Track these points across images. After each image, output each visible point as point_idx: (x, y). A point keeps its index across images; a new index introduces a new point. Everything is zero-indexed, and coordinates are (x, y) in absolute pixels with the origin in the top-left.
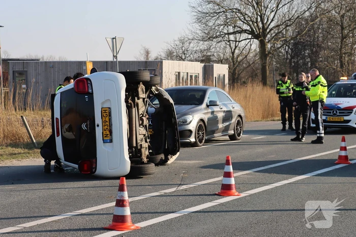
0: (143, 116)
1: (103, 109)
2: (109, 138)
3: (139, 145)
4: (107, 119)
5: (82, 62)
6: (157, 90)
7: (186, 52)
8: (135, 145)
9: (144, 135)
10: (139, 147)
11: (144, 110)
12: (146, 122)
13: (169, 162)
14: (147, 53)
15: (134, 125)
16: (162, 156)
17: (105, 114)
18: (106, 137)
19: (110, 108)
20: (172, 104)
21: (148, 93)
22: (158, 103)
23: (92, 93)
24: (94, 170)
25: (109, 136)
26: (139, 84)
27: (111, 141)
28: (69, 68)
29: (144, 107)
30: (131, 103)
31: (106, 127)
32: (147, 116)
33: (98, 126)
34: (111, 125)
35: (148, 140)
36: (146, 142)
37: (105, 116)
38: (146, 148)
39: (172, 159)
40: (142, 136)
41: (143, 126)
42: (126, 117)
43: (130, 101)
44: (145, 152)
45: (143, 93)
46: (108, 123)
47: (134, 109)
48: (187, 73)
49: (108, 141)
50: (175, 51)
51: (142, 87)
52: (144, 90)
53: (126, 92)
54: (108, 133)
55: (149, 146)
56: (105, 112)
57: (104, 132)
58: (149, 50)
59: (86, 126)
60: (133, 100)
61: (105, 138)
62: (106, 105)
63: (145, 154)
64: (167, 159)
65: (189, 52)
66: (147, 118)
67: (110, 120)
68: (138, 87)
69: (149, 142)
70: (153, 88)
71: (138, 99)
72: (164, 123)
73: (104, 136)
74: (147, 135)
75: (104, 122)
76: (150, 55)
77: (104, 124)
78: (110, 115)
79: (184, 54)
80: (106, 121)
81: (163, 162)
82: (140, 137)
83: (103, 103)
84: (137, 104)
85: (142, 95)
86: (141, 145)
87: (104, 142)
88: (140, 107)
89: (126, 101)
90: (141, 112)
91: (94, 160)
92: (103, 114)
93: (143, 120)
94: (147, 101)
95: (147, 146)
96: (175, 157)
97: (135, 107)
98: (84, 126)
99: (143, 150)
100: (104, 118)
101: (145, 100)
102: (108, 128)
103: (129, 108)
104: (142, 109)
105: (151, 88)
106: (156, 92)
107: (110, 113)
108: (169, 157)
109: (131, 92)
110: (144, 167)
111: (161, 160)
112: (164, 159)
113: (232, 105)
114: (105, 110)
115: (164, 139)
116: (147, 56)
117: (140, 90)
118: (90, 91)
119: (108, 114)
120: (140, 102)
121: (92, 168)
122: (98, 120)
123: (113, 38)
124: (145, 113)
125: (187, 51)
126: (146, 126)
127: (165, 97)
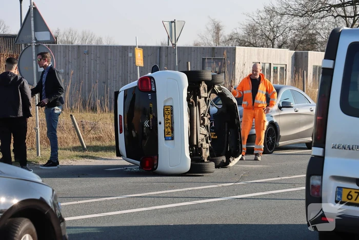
0: (204, 116)
1: (165, 107)
2: (170, 136)
3: (199, 144)
4: (169, 117)
5: (127, 47)
6: (220, 89)
7: (275, 29)
8: (195, 143)
9: (206, 135)
10: (200, 146)
11: (205, 109)
12: (207, 122)
13: (231, 165)
14: (218, 29)
15: (195, 124)
16: (224, 158)
17: (167, 112)
18: (167, 134)
19: (172, 106)
20: (235, 104)
21: (210, 92)
22: (221, 103)
23: (155, 92)
24: (155, 167)
25: (170, 133)
26: (201, 83)
27: (172, 139)
28: (109, 54)
29: (206, 107)
30: (192, 102)
31: (168, 125)
32: (209, 116)
33: (160, 123)
34: (172, 123)
35: (209, 141)
36: (207, 142)
37: (167, 114)
38: (207, 149)
39: (234, 162)
40: (203, 136)
41: (204, 126)
42: (188, 116)
43: (191, 100)
44: (206, 154)
45: (205, 92)
46: (169, 121)
47: (195, 108)
48: (270, 64)
49: (170, 138)
50: (259, 28)
51: (203, 86)
52: (206, 89)
53: (188, 90)
54: (170, 130)
55: (210, 147)
56: (167, 110)
57: (166, 130)
58: (221, 24)
59: (149, 123)
60: (195, 99)
61: (166, 136)
62: (169, 104)
63: (206, 155)
64: (228, 162)
65: (281, 28)
66: (209, 119)
67: (172, 118)
68: (200, 86)
69: (211, 143)
70: (216, 87)
71: (200, 98)
72: (226, 124)
73: (166, 133)
74: (208, 135)
75: (166, 120)
76: (221, 32)
77: (166, 122)
78: (172, 114)
79: (273, 32)
80: (168, 119)
81: (224, 165)
82: (201, 137)
83: (166, 101)
84: (199, 103)
85: (204, 94)
86: (202, 144)
87: (165, 140)
88: (201, 107)
89: (188, 100)
90: (202, 112)
91: (156, 157)
92: (165, 112)
93: (204, 120)
94: (209, 100)
95: (208, 147)
96: (237, 160)
97: (196, 106)
98: (146, 124)
99: (204, 151)
100: (166, 116)
101: (207, 99)
102: (170, 126)
103: (190, 107)
104: (204, 108)
105: (214, 87)
106: (219, 92)
107: (172, 111)
108: (231, 159)
109: (194, 91)
110: (204, 165)
111: (223, 162)
112: (225, 161)
113: (310, 107)
114: (167, 109)
115: (226, 140)
116: (217, 33)
117: (202, 89)
118: (153, 89)
119: (170, 112)
120: (202, 101)
121: (154, 165)
122: (160, 118)
123: (172, 22)
124: (207, 113)
125: (278, 27)
126: (207, 126)
127: (228, 96)
